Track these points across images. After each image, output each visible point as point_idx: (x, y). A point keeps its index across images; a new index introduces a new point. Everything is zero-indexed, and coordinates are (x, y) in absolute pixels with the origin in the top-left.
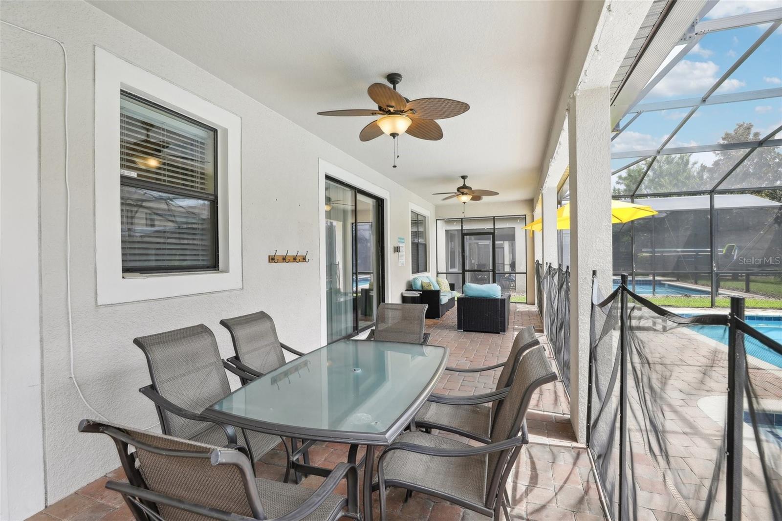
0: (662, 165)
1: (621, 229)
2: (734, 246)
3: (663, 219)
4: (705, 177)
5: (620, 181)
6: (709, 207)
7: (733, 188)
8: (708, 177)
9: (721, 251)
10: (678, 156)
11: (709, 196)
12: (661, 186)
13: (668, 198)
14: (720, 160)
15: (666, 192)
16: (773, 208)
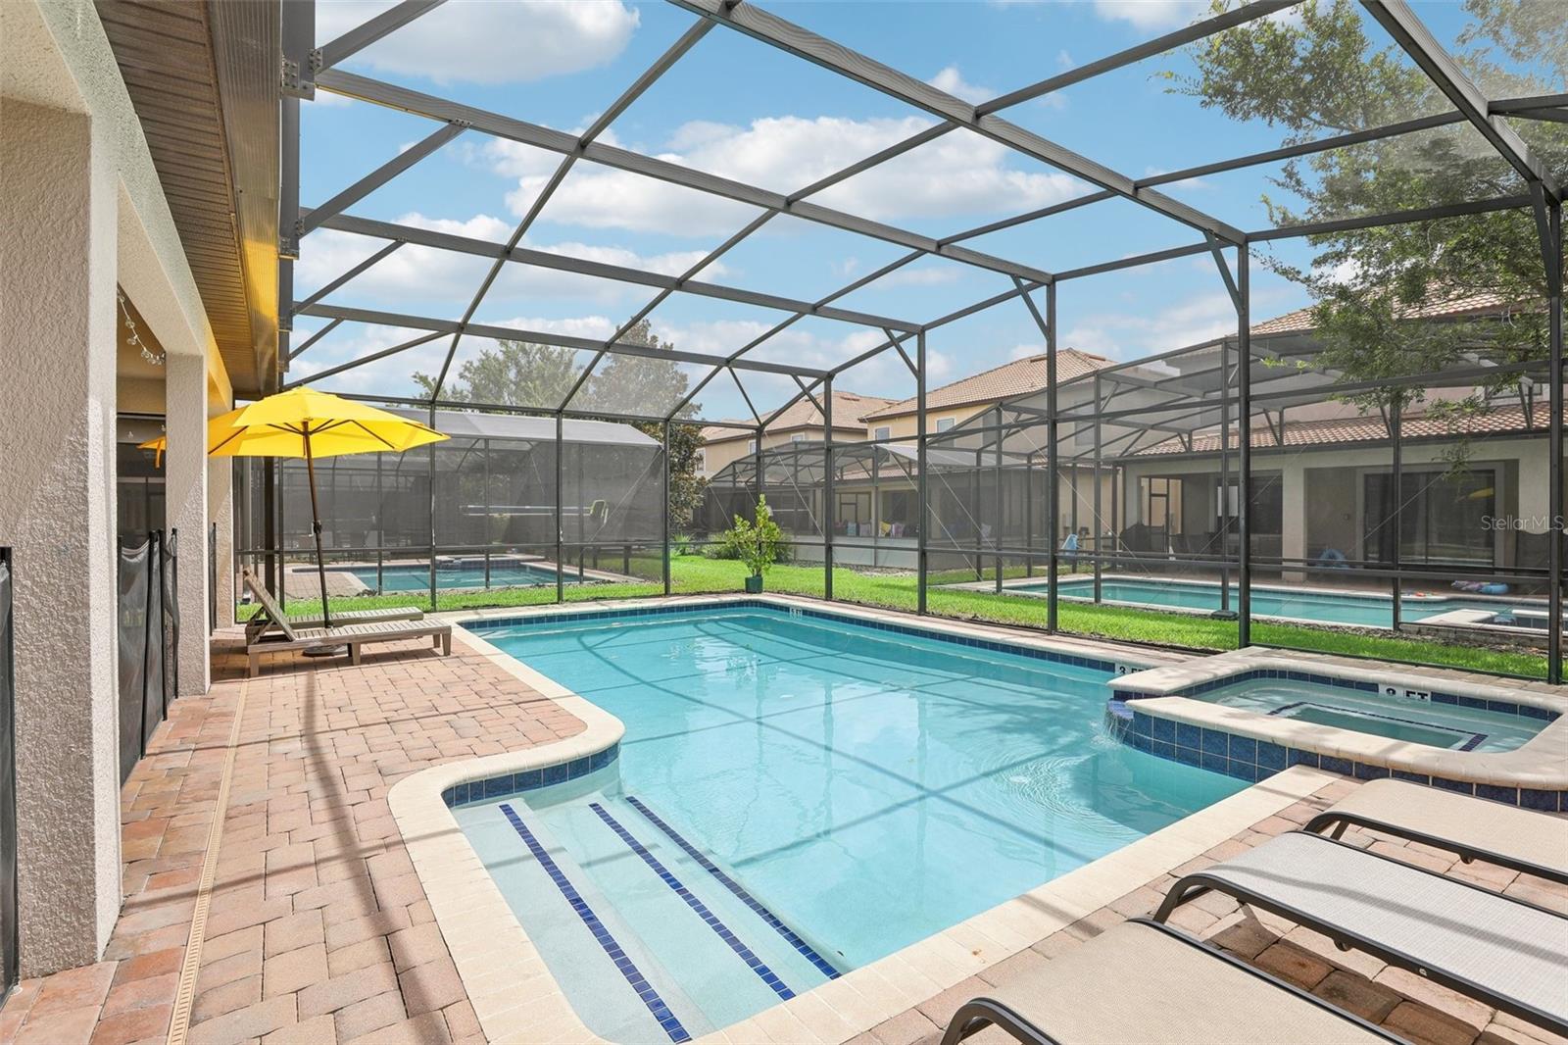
0: (531, 359)
1: (461, 464)
2: (603, 503)
3: (529, 452)
4: (591, 391)
5: (467, 374)
6: (555, 438)
7: (623, 413)
8: (594, 392)
9: (569, 511)
10: (559, 348)
11: (555, 419)
12: (529, 395)
13: (538, 418)
14: (611, 367)
15: (535, 406)
16: (650, 447)
